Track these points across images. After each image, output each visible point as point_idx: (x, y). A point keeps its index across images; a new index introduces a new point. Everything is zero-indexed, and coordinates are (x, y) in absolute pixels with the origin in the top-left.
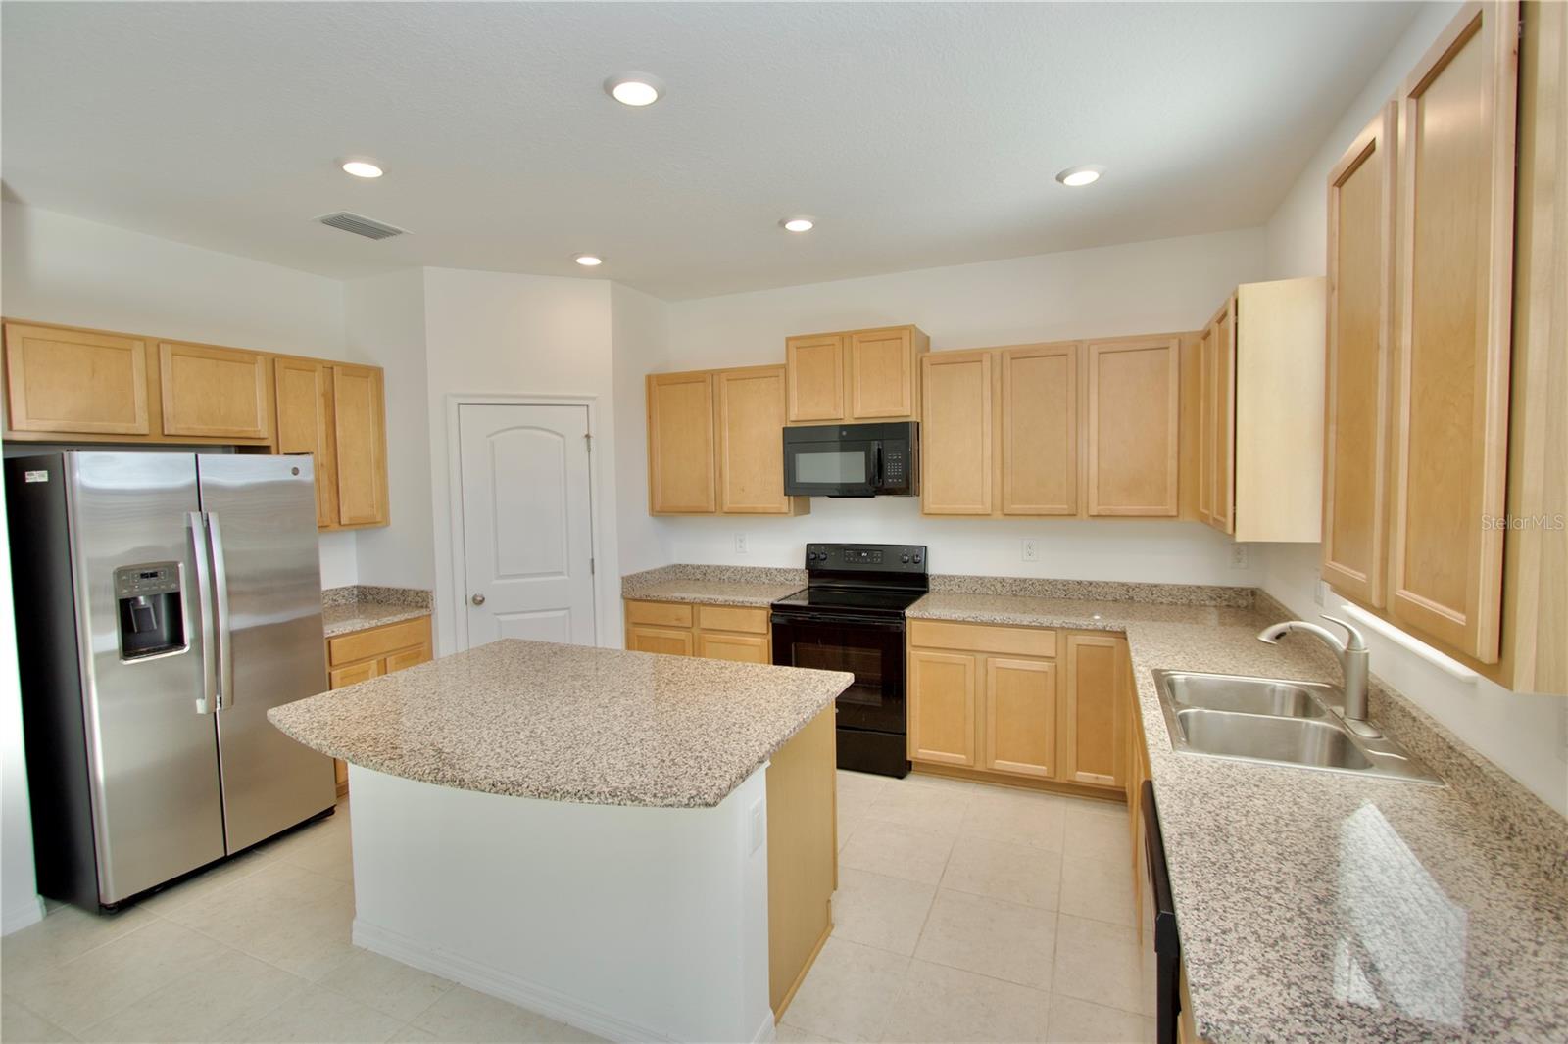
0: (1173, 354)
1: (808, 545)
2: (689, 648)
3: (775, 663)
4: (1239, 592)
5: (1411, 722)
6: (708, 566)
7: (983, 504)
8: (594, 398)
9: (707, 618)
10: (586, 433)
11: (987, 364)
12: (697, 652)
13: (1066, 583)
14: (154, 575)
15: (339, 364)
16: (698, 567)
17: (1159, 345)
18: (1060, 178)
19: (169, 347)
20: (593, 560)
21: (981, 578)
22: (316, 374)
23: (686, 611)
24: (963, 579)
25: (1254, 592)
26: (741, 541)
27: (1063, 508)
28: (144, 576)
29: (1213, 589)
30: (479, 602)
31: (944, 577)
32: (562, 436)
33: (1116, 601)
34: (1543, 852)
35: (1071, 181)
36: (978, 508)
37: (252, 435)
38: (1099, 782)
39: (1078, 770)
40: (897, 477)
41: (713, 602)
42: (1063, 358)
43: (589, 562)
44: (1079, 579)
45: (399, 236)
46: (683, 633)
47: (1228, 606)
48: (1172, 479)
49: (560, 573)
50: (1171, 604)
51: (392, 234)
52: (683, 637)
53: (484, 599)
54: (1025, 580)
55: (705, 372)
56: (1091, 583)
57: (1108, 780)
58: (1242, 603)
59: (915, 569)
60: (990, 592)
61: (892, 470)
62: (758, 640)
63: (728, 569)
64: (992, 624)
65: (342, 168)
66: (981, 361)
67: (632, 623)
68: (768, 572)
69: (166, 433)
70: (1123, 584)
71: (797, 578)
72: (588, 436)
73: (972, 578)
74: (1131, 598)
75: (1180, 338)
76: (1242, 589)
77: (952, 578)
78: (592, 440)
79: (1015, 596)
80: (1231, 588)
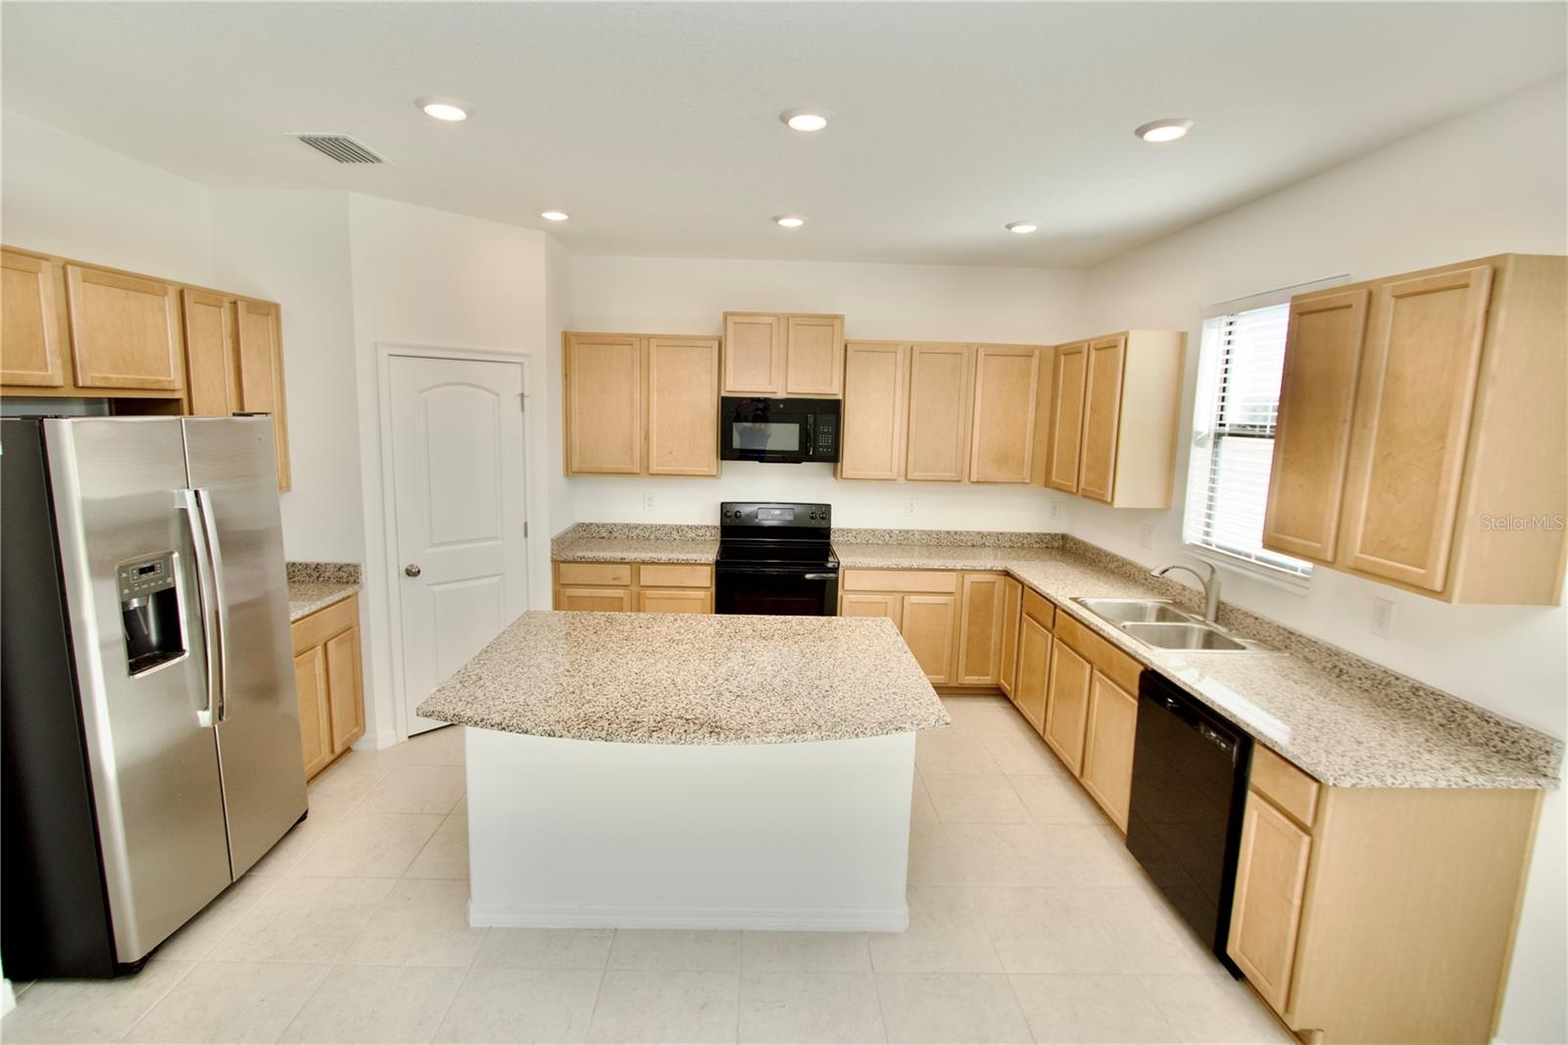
0: (1035, 361)
1: (722, 504)
2: (626, 604)
3: (717, 613)
4: (1054, 536)
5: (1253, 620)
6: (615, 525)
7: (891, 471)
8: (528, 356)
9: (648, 576)
10: (520, 392)
11: (900, 356)
12: (638, 608)
13: (938, 533)
14: (151, 569)
15: (243, 299)
16: (604, 526)
17: (1027, 353)
18: (1009, 227)
19: (79, 270)
20: (526, 524)
21: (873, 531)
22: (222, 309)
23: (625, 572)
24: (859, 532)
25: (1064, 537)
26: (650, 499)
27: (951, 475)
28: (143, 571)
29: (1038, 535)
30: (412, 573)
31: (843, 530)
32: (497, 395)
33: (973, 546)
34: (1364, 680)
35: (1017, 230)
36: (888, 475)
37: (166, 386)
38: (979, 682)
39: (966, 675)
40: (828, 447)
41: (656, 560)
42: (958, 356)
43: (523, 525)
44: (948, 529)
45: (376, 164)
46: (622, 591)
47: (1047, 547)
48: (1028, 455)
49: (495, 538)
50: (1011, 547)
51: (367, 160)
52: (621, 595)
53: (419, 572)
54: (907, 532)
55: (631, 336)
56: (956, 533)
57: (987, 680)
58: (1056, 545)
59: (823, 524)
60: (880, 542)
61: (825, 441)
62: (701, 594)
63: (636, 527)
64: (911, 569)
65: (422, 109)
66: (896, 352)
67: (559, 584)
68: (679, 529)
69: (80, 384)
70: (979, 533)
71: (708, 534)
72: (522, 396)
73: (865, 530)
74: (984, 544)
75: (1043, 350)
76: (1056, 535)
77: (849, 531)
78: (526, 400)
79: (900, 544)
80: (1049, 534)
